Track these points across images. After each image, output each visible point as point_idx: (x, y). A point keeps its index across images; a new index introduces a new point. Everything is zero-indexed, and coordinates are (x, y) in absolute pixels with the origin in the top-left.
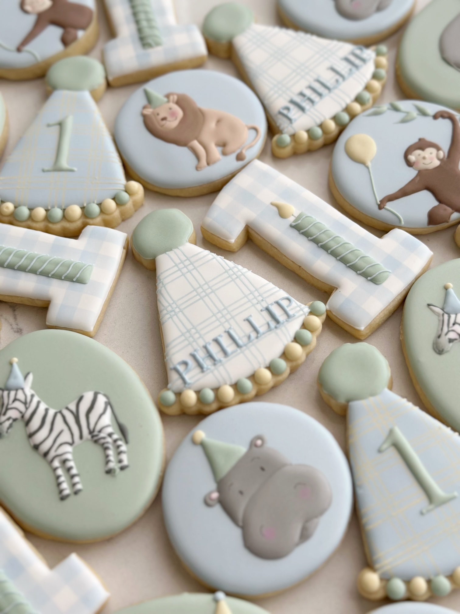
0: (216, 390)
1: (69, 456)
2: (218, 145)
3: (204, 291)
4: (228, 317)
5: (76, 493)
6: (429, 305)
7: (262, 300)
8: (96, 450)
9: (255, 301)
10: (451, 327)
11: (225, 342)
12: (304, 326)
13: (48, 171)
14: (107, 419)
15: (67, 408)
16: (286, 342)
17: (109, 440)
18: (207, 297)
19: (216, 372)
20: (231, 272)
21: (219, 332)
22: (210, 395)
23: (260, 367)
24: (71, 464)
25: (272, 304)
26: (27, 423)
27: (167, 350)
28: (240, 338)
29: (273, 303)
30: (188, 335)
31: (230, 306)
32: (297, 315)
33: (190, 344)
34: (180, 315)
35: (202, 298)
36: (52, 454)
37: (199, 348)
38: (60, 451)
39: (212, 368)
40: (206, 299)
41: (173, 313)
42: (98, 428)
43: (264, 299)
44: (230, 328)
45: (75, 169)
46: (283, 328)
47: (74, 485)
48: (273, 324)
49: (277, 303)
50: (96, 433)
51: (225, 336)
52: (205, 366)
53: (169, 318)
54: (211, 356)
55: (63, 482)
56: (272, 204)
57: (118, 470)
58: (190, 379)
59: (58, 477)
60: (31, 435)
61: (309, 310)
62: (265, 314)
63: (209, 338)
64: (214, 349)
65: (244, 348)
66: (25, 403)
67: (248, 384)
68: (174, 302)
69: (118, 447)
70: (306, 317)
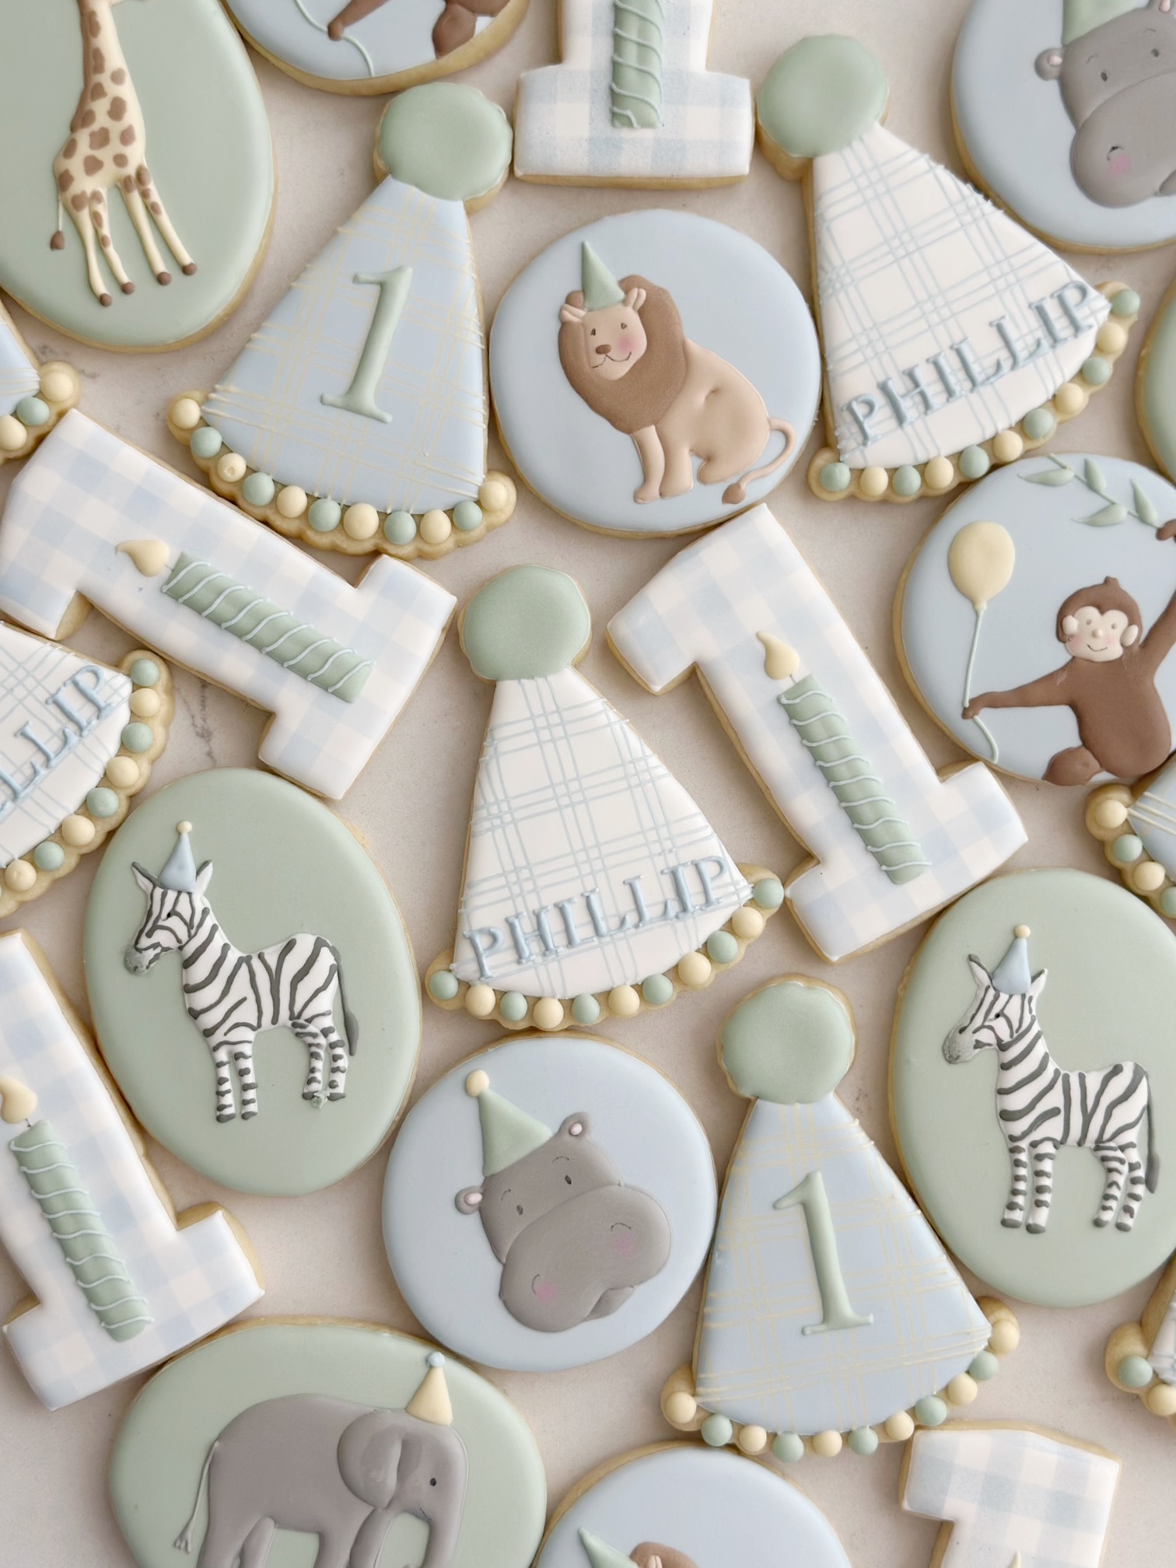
0: (534, 1002)
1: (247, 1049)
2: (695, 452)
3: (569, 795)
4: (598, 865)
5: (245, 1117)
6: (971, 958)
7: (671, 851)
8: (295, 1051)
9: (656, 848)
10: (991, 1020)
11: (577, 915)
12: (731, 926)
13: (333, 405)
14: (326, 1001)
15: (261, 957)
16: (686, 950)
17: (322, 1040)
18: (570, 810)
19: (542, 970)
20: (630, 768)
21: (571, 891)
22: (519, 1007)
23: (625, 984)
24: (247, 1064)
25: (685, 865)
26: (188, 963)
27: (468, 892)
28: (605, 918)
29: (689, 863)
30: (513, 878)
31: (607, 842)
32: (724, 901)
33: (512, 898)
34: (510, 829)
35: (560, 808)
36: (218, 1037)
37: (525, 914)
38: (234, 1036)
39: (539, 959)
40: (568, 812)
41: (497, 822)
42: (307, 1014)
43: (674, 850)
44: (593, 891)
45: (389, 418)
46: (690, 921)
47: (245, 1103)
48: (674, 908)
49: (697, 866)
50: (301, 1021)
51: (580, 903)
52: (527, 953)
53: (488, 830)
54: (542, 937)
55: (228, 1092)
56: (758, 636)
57: (324, 1100)
58: (493, 968)
59: (221, 1081)
60: (189, 989)
61: (750, 897)
62: (667, 881)
63: (550, 898)
64: (552, 924)
65: (608, 939)
66: (189, 925)
67: (593, 1010)
68: (507, 799)
69: (336, 1058)
70: (740, 907)
